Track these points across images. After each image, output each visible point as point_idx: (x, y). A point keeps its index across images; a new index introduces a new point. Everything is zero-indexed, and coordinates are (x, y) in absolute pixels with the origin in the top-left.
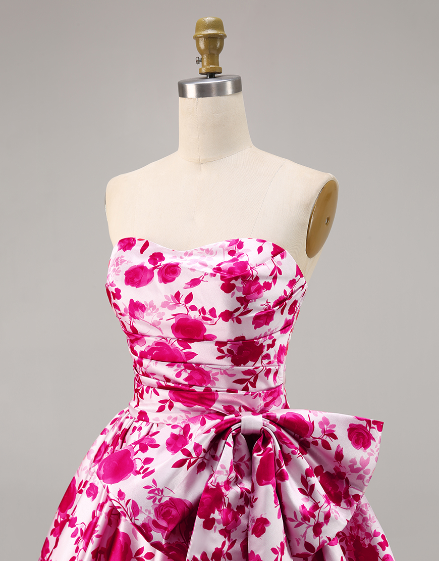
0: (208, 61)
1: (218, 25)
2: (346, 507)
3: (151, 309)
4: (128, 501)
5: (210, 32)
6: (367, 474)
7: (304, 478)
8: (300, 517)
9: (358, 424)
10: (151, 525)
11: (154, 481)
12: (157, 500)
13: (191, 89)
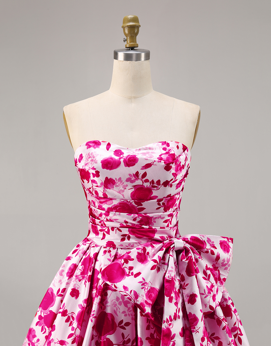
0: (130, 40)
1: (135, 19)
2: (220, 285)
3: (119, 183)
4: (131, 291)
5: (131, 24)
6: (229, 267)
7: (205, 271)
8: (207, 292)
9: (223, 240)
10: (145, 304)
11: (143, 279)
12: (146, 289)
13: (121, 55)
